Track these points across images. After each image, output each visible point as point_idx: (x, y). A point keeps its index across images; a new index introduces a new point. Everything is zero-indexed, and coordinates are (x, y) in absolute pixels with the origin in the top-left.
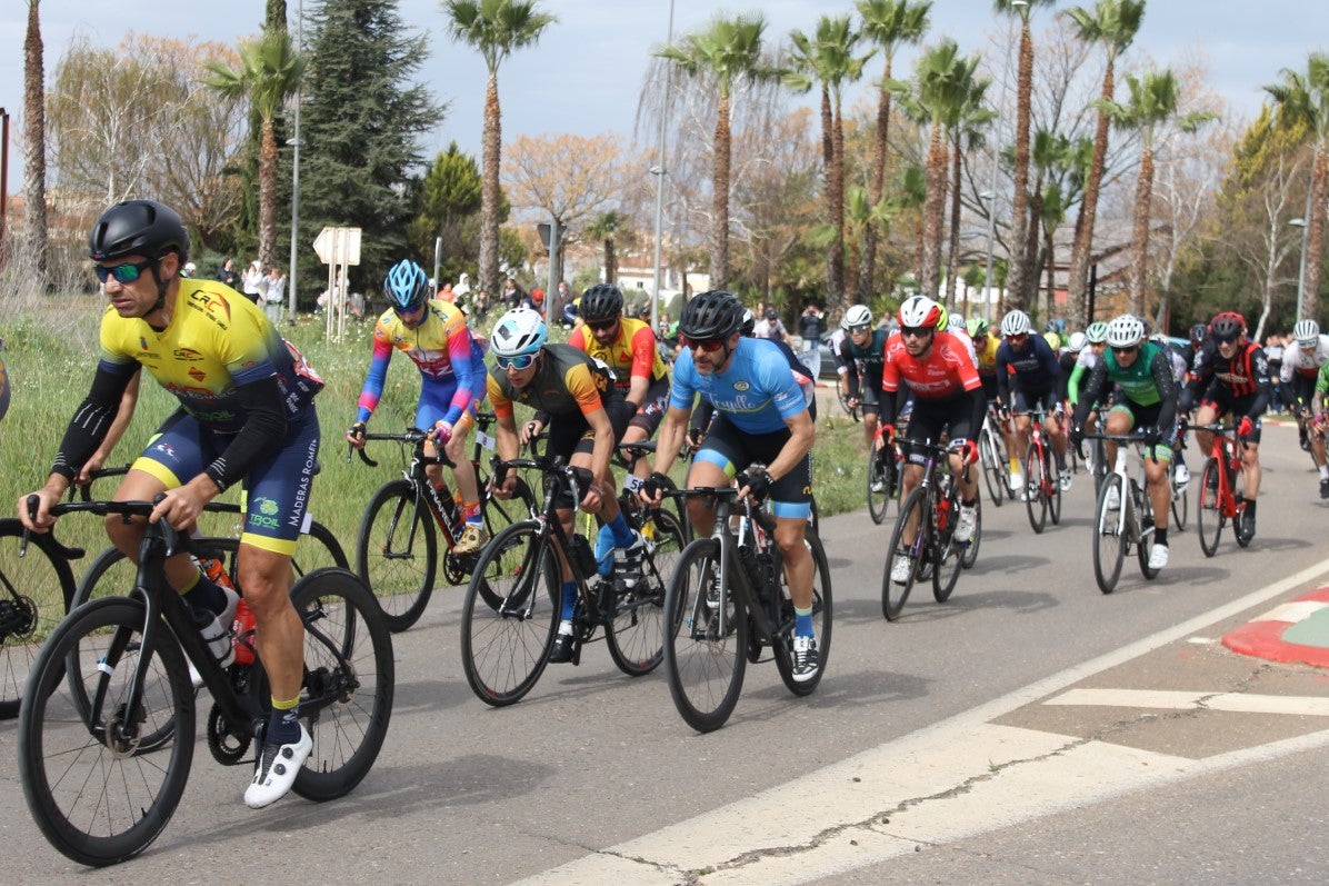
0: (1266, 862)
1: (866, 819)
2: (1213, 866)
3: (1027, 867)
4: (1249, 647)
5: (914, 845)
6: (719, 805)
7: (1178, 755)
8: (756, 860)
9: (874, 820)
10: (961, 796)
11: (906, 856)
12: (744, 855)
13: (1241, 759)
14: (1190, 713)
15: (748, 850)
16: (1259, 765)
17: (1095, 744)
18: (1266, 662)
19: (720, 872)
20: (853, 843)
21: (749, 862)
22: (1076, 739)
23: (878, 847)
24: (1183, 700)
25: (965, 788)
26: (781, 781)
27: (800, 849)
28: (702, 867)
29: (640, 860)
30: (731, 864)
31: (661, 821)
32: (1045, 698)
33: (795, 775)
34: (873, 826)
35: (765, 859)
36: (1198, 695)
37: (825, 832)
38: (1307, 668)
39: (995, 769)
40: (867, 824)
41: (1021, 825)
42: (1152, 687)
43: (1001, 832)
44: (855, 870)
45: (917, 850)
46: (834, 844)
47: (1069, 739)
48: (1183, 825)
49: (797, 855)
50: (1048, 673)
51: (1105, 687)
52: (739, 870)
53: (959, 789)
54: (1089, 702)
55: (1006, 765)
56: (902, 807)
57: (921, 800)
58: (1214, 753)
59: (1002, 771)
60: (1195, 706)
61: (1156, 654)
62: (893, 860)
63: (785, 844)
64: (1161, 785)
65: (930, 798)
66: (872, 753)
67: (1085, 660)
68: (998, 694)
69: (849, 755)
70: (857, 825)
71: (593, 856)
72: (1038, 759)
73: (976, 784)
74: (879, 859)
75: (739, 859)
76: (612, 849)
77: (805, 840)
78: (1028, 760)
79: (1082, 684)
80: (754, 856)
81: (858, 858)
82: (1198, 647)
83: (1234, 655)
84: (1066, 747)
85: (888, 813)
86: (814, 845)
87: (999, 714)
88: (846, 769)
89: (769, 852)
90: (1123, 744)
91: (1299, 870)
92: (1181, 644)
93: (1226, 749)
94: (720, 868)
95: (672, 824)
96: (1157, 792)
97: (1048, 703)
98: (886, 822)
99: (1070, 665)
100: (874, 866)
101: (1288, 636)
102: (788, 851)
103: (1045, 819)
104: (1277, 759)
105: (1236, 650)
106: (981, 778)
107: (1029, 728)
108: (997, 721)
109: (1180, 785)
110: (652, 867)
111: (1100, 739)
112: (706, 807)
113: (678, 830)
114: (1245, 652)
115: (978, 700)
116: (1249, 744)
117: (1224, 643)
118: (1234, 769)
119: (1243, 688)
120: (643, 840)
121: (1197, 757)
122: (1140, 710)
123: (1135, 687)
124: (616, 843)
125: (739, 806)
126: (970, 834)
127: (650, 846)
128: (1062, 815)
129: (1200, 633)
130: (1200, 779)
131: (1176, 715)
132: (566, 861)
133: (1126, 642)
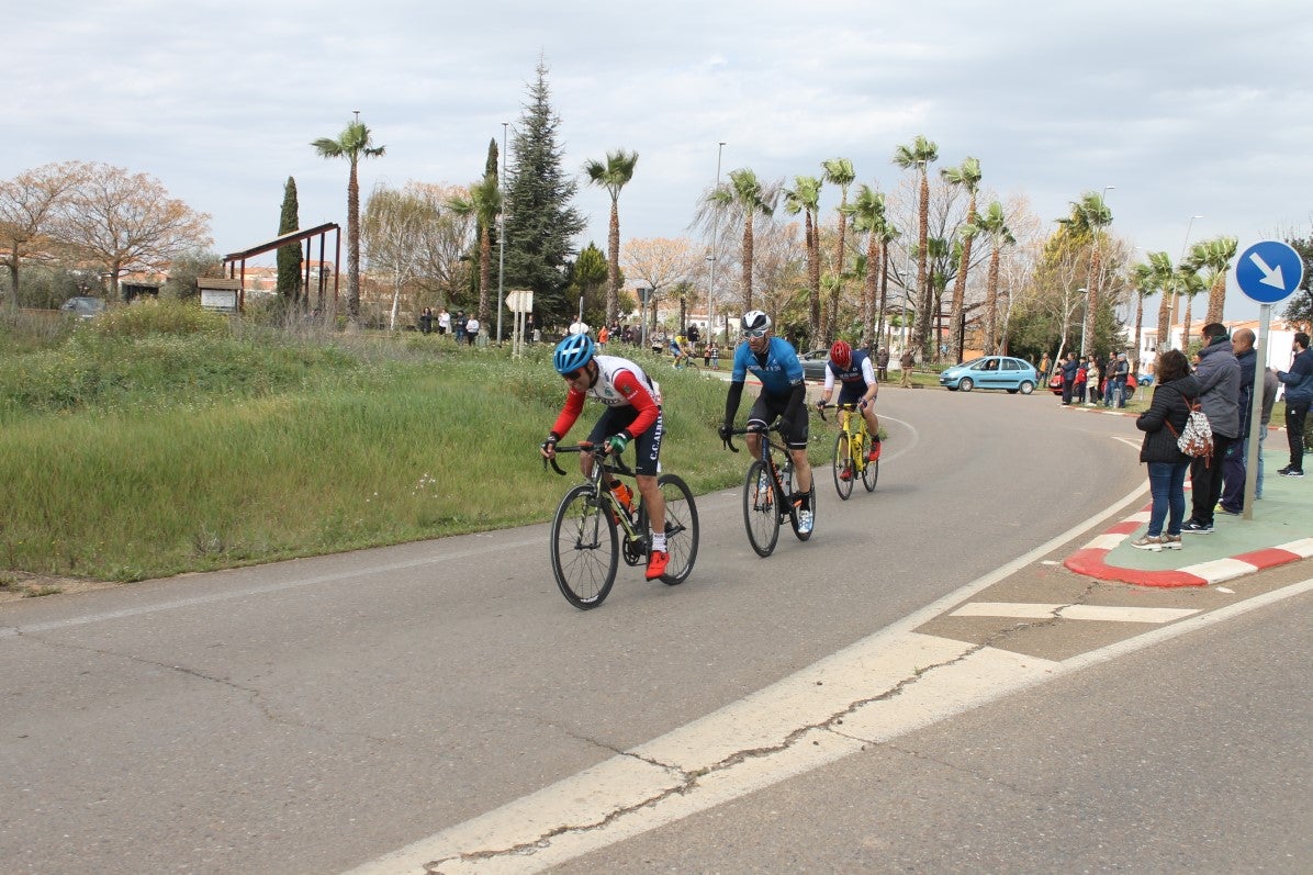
0: (1120, 754)
1: (824, 720)
2: (1082, 760)
3: (946, 764)
4: (1083, 570)
5: (861, 744)
6: (718, 708)
7: (1045, 658)
8: (741, 761)
9: (830, 721)
10: (895, 697)
11: (855, 754)
12: (733, 755)
13: (1090, 660)
14: (1049, 622)
15: (735, 750)
16: (1102, 665)
17: (988, 649)
18: (1096, 580)
19: (713, 773)
20: (815, 743)
21: (736, 762)
22: (974, 646)
23: (835, 746)
24: (1043, 611)
25: (896, 691)
26: (767, 685)
27: (775, 749)
28: (699, 768)
29: (653, 762)
30: (722, 765)
31: (673, 722)
32: (951, 610)
33: (775, 679)
34: (831, 727)
35: (749, 760)
36: (1053, 607)
37: (796, 733)
38: (1122, 584)
39: (919, 673)
40: (826, 725)
41: (939, 723)
42: (1022, 601)
43: (925, 731)
44: (817, 770)
45: (863, 749)
46: (802, 743)
47: (969, 645)
48: (1056, 720)
49: (773, 755)
50: (951, 590)
51: (991, 601)
52: (728, 771)
53: (893, 691)
54: (981, 613)
55: (926, 670)
56: (852, 709)
57: (866, 701)
58: (1070, 655)
59: (923, 675)
60: (1052, 616)
61: (1021, 573)
62: (844, 759)
63: (764, 744)
64: (1035, 684)
65: (873, 700)
66: (831, 658)
67: (975, 578)
68: (918, 608)
69: (815, 661)
70: (818, 727)
71: (619, 757)
72: (949, 663)
73: (906, 687)
74: (835, 758)
75: (729, 759)
76: (634, 750)
77: (778, 741)
78: (941, 665)
79: (974, 599)
80: (740, 757)
81: (819, 758)
82: (1048, 567)
83: (1073, 574)
84: (968, 653)
85: (842, 714)
86: (786, 746)
87: (919, 624)
88: (812, 674)
89: (752, 753)
90: (1007, 649)
91: (1144, 762)
92: (1037, 565)
93: (1078, 652)
94: (713, 769)
95: (681, 725)
96: (1035, 691)
97: (954, 614)
98: (840, 723)
99: (965, 583)
100: (830, 765)
101: (1109, 561)
102: (767, 751)
103: (956, 717)
104: (1114, 660)
105: (1074, 571)
106: (909, 681)
107: (940, 636)
108: (918, 630)
109: (1049, 684)
110: (662, 769)
111: (989, 644)
112: (708, 710)
113: (684, 732)
114: (1081, 573)
115: (904, 613)
116: (1093, 648)
117: (1065, 565)
118: (1086, 669)
119: (1082, 601)
120: (658, 741)
121: (1058, 659)
122: (1016, 619)
123: (1011, 601)
124: (637, 745)
125: (732, 709)
126: (903, 733)
127: (662, 748)
128: (968, 714)
129: (1047, 557)
130: (1063, 679)
131: (1041, 624)
132: (596, 762)
133: (1001, 564)
